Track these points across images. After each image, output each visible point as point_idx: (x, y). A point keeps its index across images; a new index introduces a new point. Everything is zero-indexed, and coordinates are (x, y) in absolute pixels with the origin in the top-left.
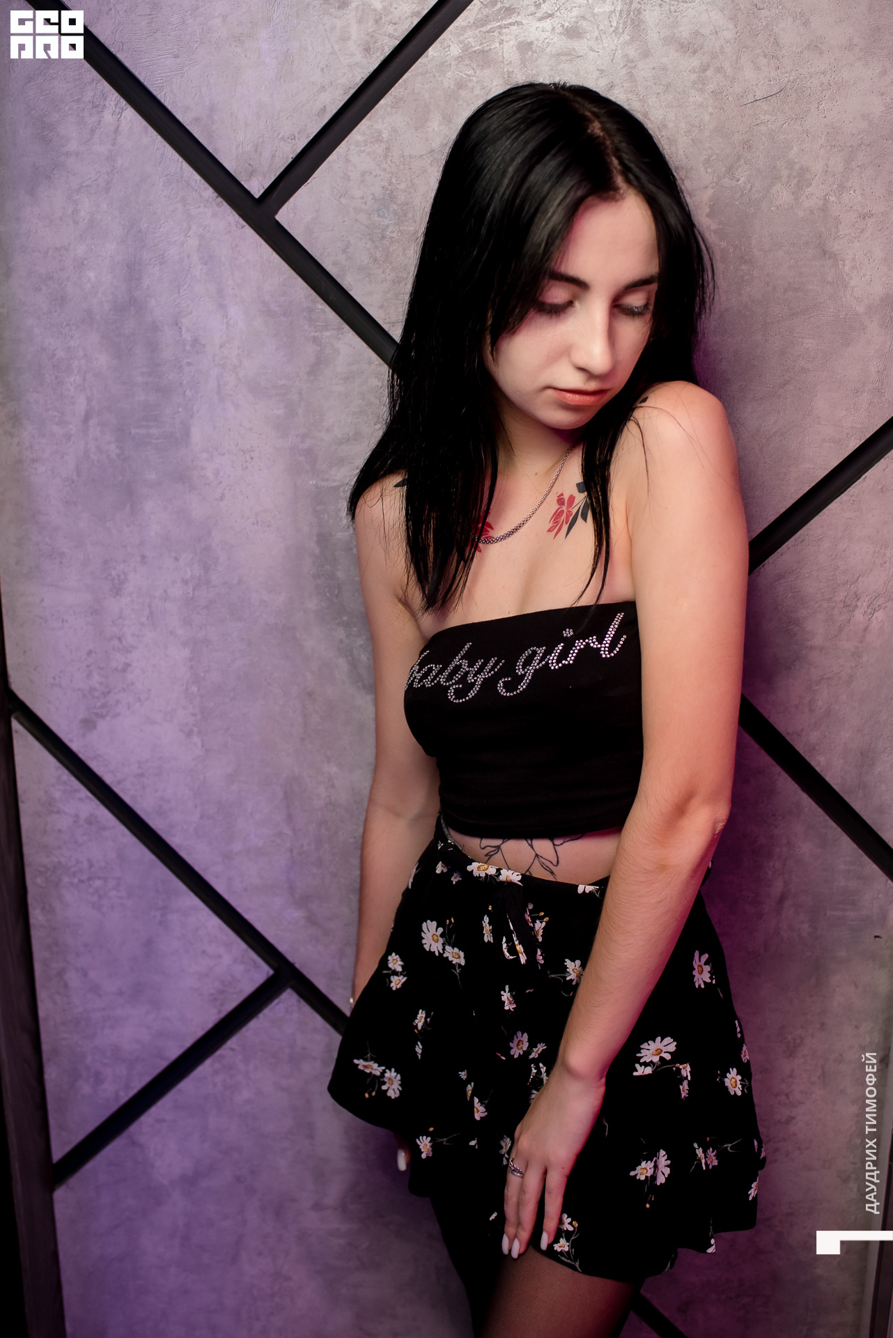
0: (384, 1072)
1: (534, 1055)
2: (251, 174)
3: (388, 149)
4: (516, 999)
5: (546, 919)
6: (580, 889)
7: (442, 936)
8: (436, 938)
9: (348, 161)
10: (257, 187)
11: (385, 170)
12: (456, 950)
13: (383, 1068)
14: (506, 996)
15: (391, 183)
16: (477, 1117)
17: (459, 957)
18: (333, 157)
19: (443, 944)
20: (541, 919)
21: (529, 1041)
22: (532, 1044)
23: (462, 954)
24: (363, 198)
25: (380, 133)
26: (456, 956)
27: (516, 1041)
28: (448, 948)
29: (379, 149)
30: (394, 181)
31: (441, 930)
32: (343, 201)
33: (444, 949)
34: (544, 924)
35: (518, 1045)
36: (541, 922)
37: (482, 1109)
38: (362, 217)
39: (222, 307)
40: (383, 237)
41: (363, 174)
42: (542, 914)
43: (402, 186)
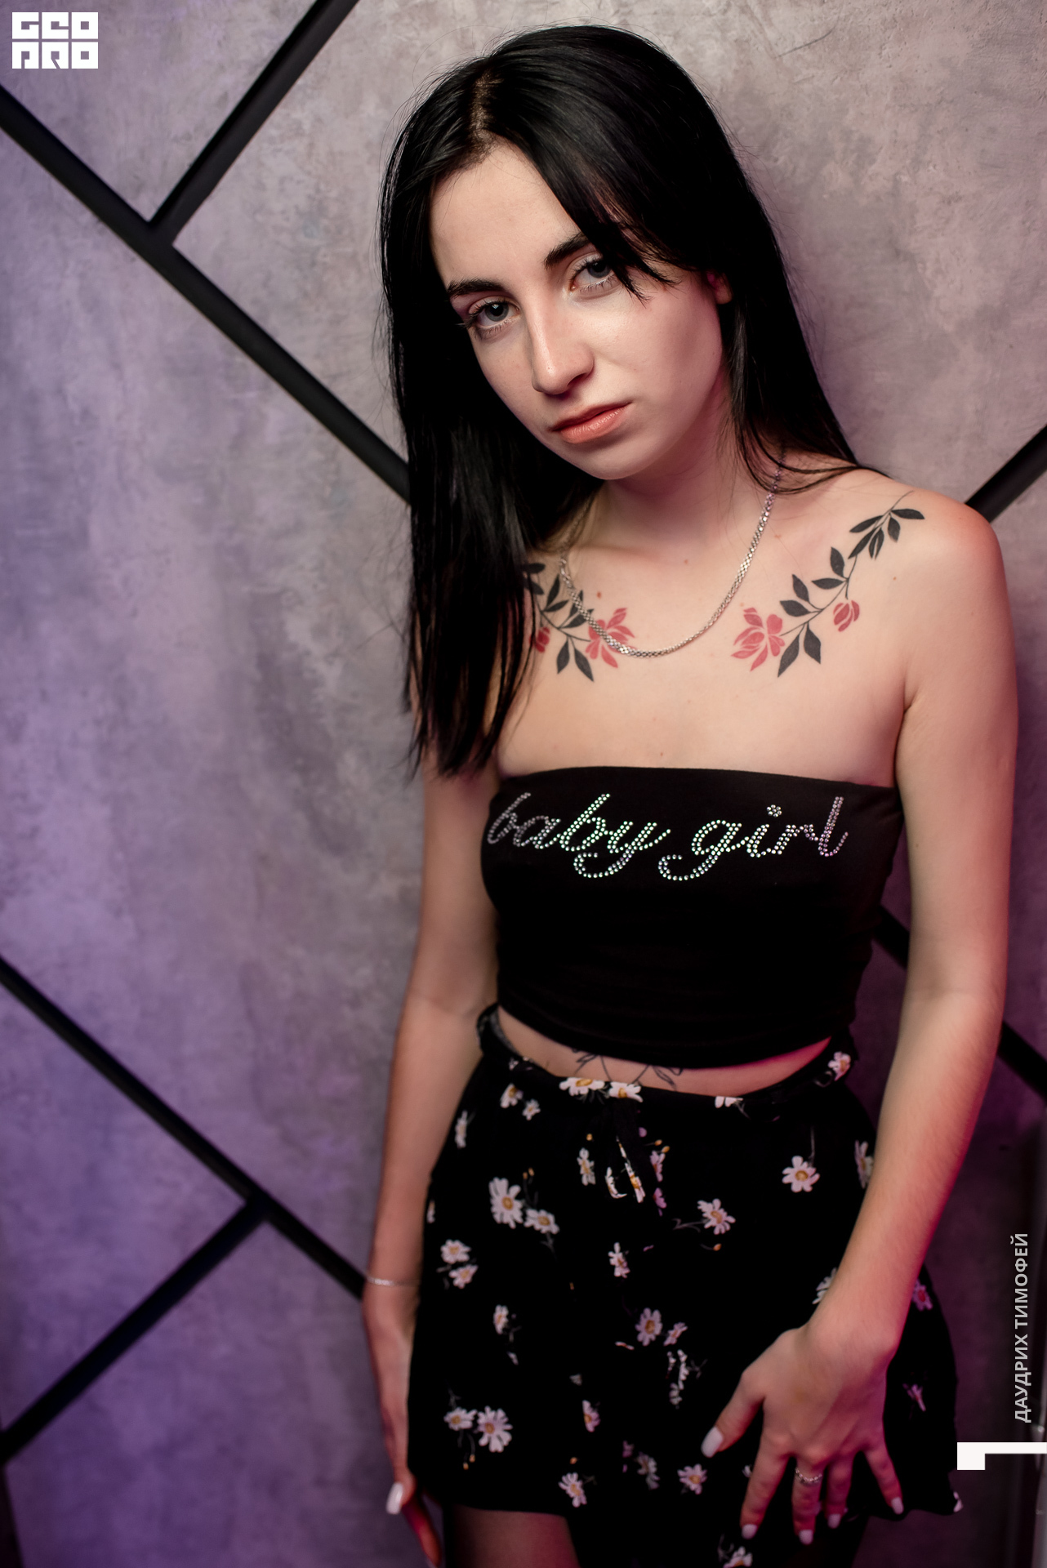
0: (476, 1417)
1: (671, 1340)
2: (139, 189)
3: (311, 145)
4: (630, 1260)
5: (666, 1149)
6: (719, 1102)
7: (518, 1197)
8: (508, 1203)
9: (261, 164)
10: (147, 206)
11: (309, 173)
12: (543, 1213)
13: (473, 1412)
14: (616, 1257)
15: (318, 191)
16: (590, 1427)
17: (548, 1223)
18: (241, 160)
19: (523, 1210)
20: (659, 1149)
21: (663, 1321)
22: (667, 1326)
23: (551, 1218)
24: (283, 212)
25: (299, 124)
26: (542, 1221)
27: (643, 1322)
28: (531, 1213)
29: (300, 146)
30: (322, 187)
31: (516, 1190)
32: (259, 218)
33: (524, 1216)
34: (663, 1156)
35: (647, 1327)
36: (659, 1154)
37: (594, 1415)
38: (285, 238)
39: (117, 366)
40: (313, 264)
41: (282, 180)
42: (659, 1142)
43: (334, 194)
